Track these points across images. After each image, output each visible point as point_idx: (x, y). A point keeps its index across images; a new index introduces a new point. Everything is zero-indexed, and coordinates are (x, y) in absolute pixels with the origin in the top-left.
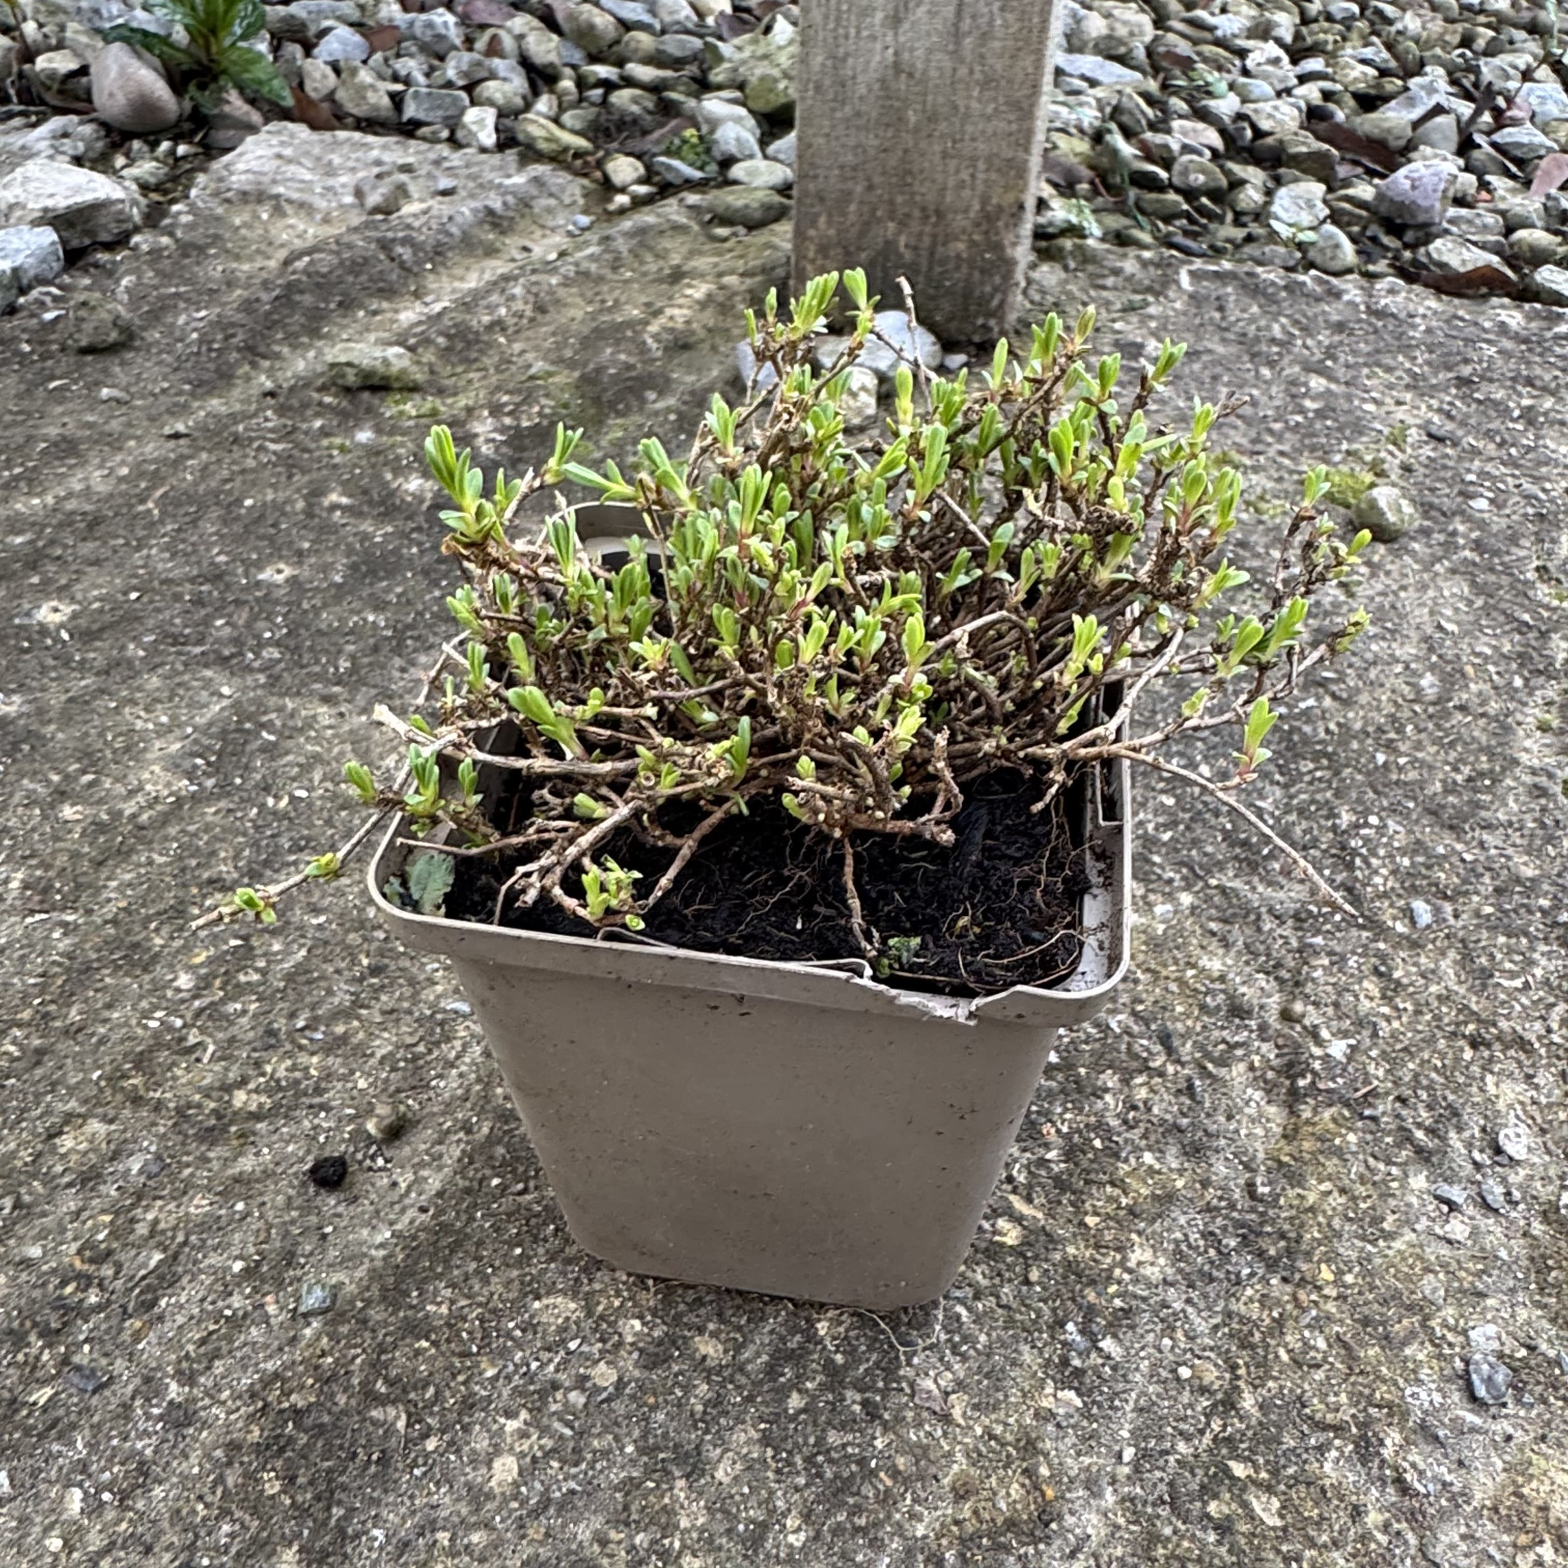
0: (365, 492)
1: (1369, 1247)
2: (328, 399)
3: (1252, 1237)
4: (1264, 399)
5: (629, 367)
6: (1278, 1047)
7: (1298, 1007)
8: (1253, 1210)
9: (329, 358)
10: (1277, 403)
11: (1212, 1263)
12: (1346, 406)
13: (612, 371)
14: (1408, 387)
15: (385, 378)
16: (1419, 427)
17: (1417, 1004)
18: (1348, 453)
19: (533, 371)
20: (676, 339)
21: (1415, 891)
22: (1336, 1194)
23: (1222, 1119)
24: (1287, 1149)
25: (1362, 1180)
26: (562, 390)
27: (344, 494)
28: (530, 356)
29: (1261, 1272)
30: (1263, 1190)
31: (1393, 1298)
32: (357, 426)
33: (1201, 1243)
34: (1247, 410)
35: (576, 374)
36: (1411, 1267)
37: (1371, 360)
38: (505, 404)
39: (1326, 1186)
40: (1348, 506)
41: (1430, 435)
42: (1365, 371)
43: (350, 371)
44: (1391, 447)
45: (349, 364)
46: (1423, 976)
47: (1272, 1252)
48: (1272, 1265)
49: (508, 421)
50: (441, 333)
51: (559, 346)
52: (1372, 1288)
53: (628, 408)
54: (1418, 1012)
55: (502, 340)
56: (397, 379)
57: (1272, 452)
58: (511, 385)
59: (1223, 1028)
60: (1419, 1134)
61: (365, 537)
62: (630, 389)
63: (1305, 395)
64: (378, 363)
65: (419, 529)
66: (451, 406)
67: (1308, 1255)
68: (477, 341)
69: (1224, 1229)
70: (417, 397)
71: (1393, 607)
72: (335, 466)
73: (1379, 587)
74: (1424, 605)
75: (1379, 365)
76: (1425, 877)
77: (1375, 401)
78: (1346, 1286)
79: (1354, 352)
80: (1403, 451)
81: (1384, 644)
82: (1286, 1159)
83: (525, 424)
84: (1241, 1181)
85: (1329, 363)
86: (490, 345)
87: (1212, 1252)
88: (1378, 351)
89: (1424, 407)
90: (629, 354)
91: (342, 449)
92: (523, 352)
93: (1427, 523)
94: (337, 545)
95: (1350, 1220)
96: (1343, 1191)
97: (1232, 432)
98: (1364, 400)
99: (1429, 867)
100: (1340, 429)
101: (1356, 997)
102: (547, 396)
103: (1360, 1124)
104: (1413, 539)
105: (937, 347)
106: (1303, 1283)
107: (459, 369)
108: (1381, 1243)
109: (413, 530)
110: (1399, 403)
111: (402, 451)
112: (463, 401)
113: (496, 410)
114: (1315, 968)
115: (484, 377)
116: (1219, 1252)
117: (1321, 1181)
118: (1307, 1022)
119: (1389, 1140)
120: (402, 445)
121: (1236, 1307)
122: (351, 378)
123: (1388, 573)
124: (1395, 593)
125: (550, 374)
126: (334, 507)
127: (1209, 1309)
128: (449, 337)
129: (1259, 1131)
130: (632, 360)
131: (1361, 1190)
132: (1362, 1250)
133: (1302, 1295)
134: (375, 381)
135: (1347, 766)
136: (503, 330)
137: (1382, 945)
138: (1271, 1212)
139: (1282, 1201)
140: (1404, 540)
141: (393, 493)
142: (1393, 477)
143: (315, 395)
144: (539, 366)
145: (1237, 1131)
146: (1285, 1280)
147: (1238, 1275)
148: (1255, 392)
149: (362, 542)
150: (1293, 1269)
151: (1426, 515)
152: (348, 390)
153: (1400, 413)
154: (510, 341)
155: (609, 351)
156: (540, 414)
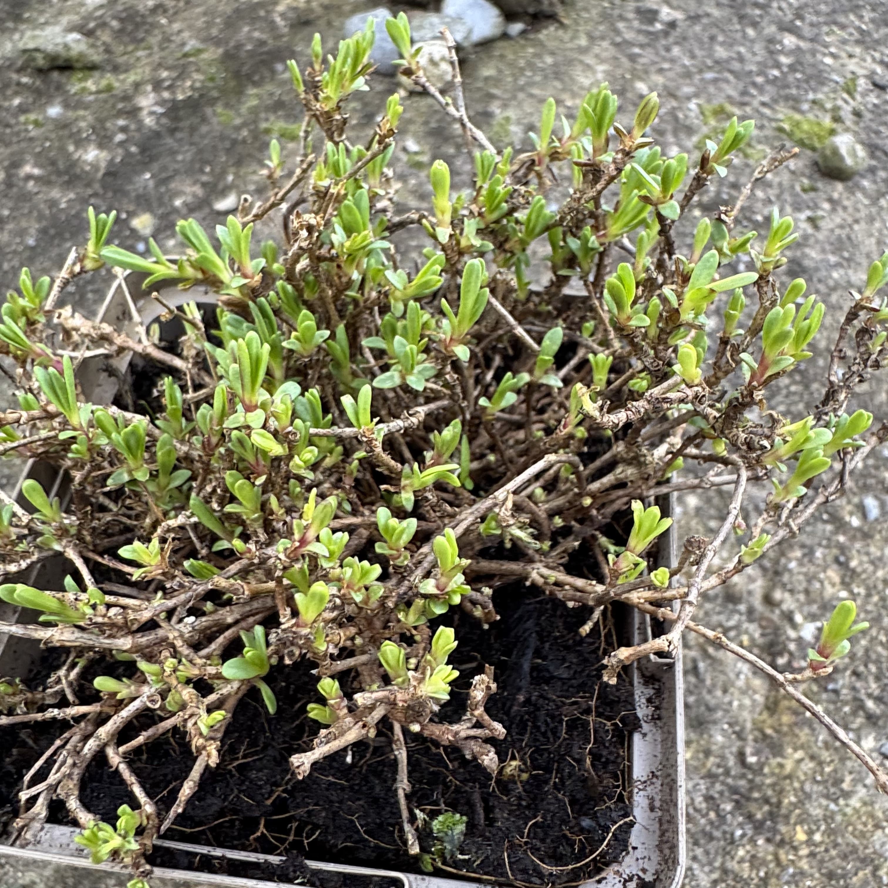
0: (53, 163)
1: (832, 806)
2: (25, 80)
3: (743, 801)
4: (748, 56)
5: (262, 43)
6: (761, 627)
7: (778, 595)
8: (743, 776)
9: (21, 45)
10: (759, 59)
11: (711, 823)
12: (811, 60)
13: (249, 47)
14: (858, 42)
15: (67, 60)
16: (866, 77)
17: (868, 588)
18: (814, 102)
19: (187, 48)
20: (299, 17)
21: (865, 489)
22: (807, 760)
23: (719, 693)
24: (769, 722)
25: (827, 746)
26: (210, 65)
27: (36, 165)
28: (186, 34)
29: (750, 833)
30: (752, 760)
31: (851, 853)
32: (49, 102)
33: (704, 805)
34: (736, 66)
35: (220, 51)
36: (865, 824)
37: (829, 19)
38: (163, 80)
39: (799, 754)
40: (814, 149)
41: (875, 85)
42: (825, 29)
43: (39, 55)
44: (845, 96)
45: (37, 50)
46: (872, 562)
47: (759, 816)
48: (759, 827)
49: (166, 95)
50: (114, 17)
51: (209, 24)
52: (836, 845)
53: (262, 78)
54: (869, 595)
55: (164, 21)
56: (77, 61)
57: (755, 103)
58: (170, 62)
59: (719, 613)
60: (870, 704)
61: (53, 203)
62: (263, 62)
63: (781, 52)
64: (60, 48)
65: (95, 195)
66: (123, 81)
67: (787, 817)
68: (144, 23)
69: (721, 793)
70: (97, 74)
71: (849, 238)
72: (31, 139)
73: (838, 220)
74: (871, 235)
75: (835, 23)
76: (874, 477)
77: (833, 56)
78: (816, 845)
79: (817, 13)
80: (854, 99)
81: (842, 271)
82: (769, 731)
83: (180, 97)
84: (734, 749)
85: (798, 23)
86: (155, 25)
87: (712, 815)
88: (834, 11)
89: (869, 59)
90: (262, 31)
91: (37, 123)
92: (180, 32)
93: (874, 163)
94: (30, 212)
95: (818, 782)
96: (812, 758)
97: (724, 86)
98: (825, 55)
99: (877, 468)
100: (807, 81)
101: (821, 582)
102: (198, 71)
103: (824, 696)
104: (863, 176)
105: (500, 20)
106: (782, 843)
107: (130, 48)
108: (842, 802)
109: (91, 196)
110: (851, 56)
111: (83, 124)
112: (132, 77)
113: (157, 85)
114: (790, 560)
115: (150, 55)
116: (718, 815)
117: (795, 750)
118: (784, 607)
119: (847, 709)
120: (84, 118)
121: (732, 865)
122: (41, 62)
123: (845, 208)
124: (850, 226)
125: (199, 51)
126: (29, 177)
127: (710, 863)
128: (121, 20)
129: (747, 702)
130: (264, 37)
131: (825, 755)
132: (826, 808)
133: (782, 856)
134: (60, 63)
135: (815, 380)
136: (165, 11)
137: (842, 539)
138: (758, 779)
139: (766, 770)
140: (857, 178)
141: (74, 164)
142: (848, 123)
143: (15, 76)
144: (192, 44)
145: (730, 703)
146: (768, 840)
147: (732, 834)
148: (742, 50)
149: (50, 208)
150: (775, 831)
151: (872, 156)
152: (40, 71)
153: (852, 65)
154: (170, 22)
155: (246, 29)
156: (192, 88)
